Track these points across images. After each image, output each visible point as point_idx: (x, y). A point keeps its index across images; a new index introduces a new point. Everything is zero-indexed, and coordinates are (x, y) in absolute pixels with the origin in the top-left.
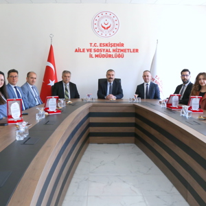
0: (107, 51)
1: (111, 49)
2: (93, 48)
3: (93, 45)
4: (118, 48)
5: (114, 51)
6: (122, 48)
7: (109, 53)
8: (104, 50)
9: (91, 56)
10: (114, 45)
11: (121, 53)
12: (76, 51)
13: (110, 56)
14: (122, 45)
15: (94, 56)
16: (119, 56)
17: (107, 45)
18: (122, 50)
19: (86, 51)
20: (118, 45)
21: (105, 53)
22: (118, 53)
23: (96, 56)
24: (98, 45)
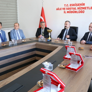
0: (74, 9)
1: (77, 7)
2: (66, 7)
3: (66, 5)
4: (81, 6)
5: (78, 8)
6: (83, 6)
7: (75, 10)
8: (72, 8)
9: (65, 12)
10: (78, 5)
11: (82, 10)
12: (57, 9)
13: (76, 12)
14: (84, 4)
15: (66, 12)
16: (81, 12)
17: (74, 5)
18: (83, 8)
19: (62, 9)
20: (81, 5)
21: (72, 10)
22: (81, 10)
23: (68, 12)
24: (69, 5)
